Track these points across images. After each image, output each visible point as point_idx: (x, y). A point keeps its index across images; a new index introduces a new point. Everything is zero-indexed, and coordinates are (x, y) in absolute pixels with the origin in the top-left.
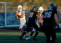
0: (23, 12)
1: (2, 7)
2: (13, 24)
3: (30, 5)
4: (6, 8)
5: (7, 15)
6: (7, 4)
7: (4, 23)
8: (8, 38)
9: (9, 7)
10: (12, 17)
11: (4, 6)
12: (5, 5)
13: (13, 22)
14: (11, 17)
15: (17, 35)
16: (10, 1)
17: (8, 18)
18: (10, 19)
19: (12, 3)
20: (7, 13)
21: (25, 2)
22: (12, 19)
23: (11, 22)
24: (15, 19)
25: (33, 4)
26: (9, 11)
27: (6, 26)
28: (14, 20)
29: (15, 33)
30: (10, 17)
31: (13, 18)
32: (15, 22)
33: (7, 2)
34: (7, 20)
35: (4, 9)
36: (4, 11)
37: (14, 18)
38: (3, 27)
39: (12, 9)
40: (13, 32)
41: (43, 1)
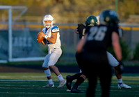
1: (3, 18)
2: (28, 55)
3: (65, 13)
4: (12, 20)
5: (13, 36)
6: (14, 10)
7: (6, 53)
8: (16, 87)
9: (18, 18)
10: (25, 39)
11: (7, 15)
12: (10, 12)
13: (27, 51)
15: (35, 80)
16: (21, 3)
17: (16, 42)
18: (21, 45)
19: (24, 8)
20: (13, 31)
21: (54, 5)
22: (25, 45)
23: (23, 50)
24: (32, 44)
25: (74, 11)
26: (18, 25)
27: (11, 60)
28: (30, 45)
29: (33, 77)
30: (21, 39)
31: (27, 42)
32: (31, 50)
33: (13, 6)
34: (13, 47)
35: (7, 21)
36: (8, 27)
37: (29, 42)
38: (5, 62)
39: (24, 21)
40: (26, 73)
41: (96, 4)
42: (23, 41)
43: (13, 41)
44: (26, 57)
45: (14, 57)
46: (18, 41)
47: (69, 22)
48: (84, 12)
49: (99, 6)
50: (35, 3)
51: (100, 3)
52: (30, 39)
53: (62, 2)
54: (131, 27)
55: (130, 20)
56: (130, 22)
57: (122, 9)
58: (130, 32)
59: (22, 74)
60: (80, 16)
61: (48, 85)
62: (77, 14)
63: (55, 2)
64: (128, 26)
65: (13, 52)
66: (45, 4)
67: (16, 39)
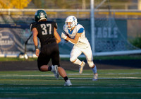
10: (110, 29)
14: (107, 31)
22: (110, 36)
23: (108, 42)
28: (116, 36)
30: (105, 28)
31: (112, 33)
43: (96, 32)
59: (107, 70)
67: (100, 29)
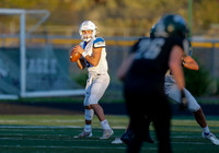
0: (96, 45)
1: (12, 28)
2: (51, 87)
3: (110, 20)
4: (26, 32)
5: (28, 57)
6: (29, 16)
7: (17, 84)
8: (32, 137)
9: (36, 28)
10: (46, 61)
11: (18, 23)
12: (23, 19)
13: (49, 81)
15: (63, 127)
16: (40, 5)
17: (32, 66)
18: (39, 71)
19: (45, 13)
20: (28, 50)
21: (92, 8)
22: (46, 71)
23: (44, 79)
24: (58, 69)
25: (123, 17)
26: (35, 40)
27: (24, 94)
28: (54, 71)
30: (39, 61)
31: (49, 67)
32: (56, 79)
33: (27, 9)
34: (28, 74)
35: (18, 33)
36: (19, 42)
37: (53, 66)
38: (14, 97)
39: (45, 33)
40: (48, 116)
41: (157, 7)
42: (43, 65)
43: (28, 65)
44: (47, 89)
45: (28, 90)
46: (36, 64)
47: (116, 35)
48: (140, 19)
49: (162, 9)
50: (62, 4)
51: (164, 4)
52: (54, 61)
53: (105, 4)
54: (213, 43)
55: (211, 32)
56: (212, 36)
57: (198, 14)
58: (212, 50)
59: (40, 116)
60: (133, 26)
61: (82, 134)
62: (129, 22)
63: (93, 3)
64: (209, 42)
65: (27, 83)
66: (77, 6)
67: (32, 61)
